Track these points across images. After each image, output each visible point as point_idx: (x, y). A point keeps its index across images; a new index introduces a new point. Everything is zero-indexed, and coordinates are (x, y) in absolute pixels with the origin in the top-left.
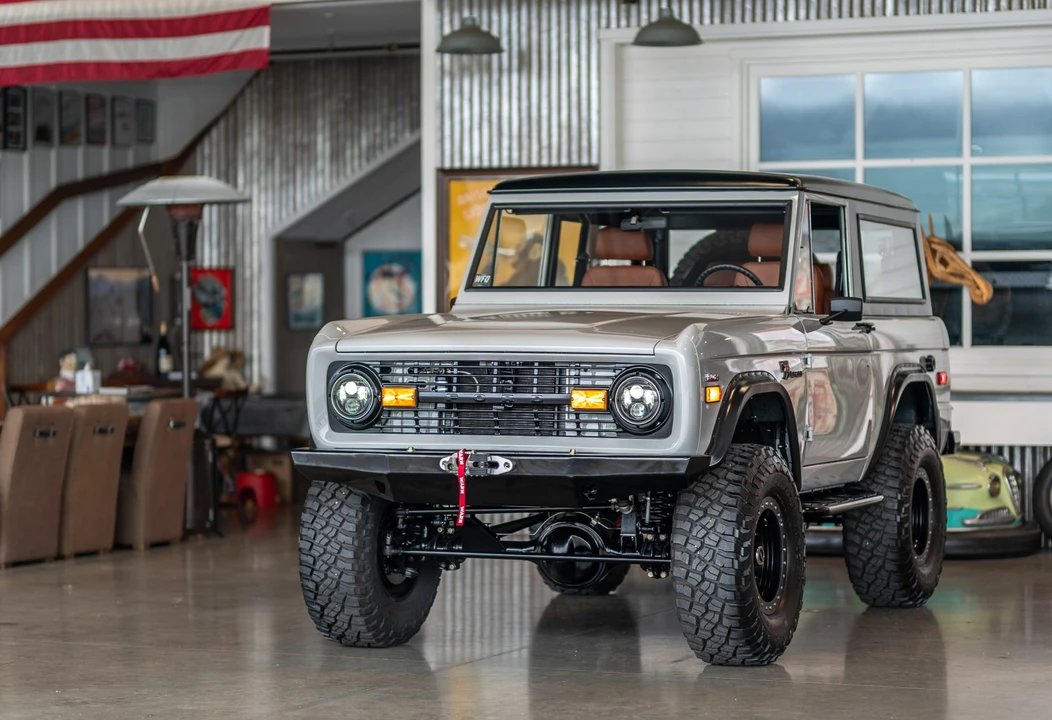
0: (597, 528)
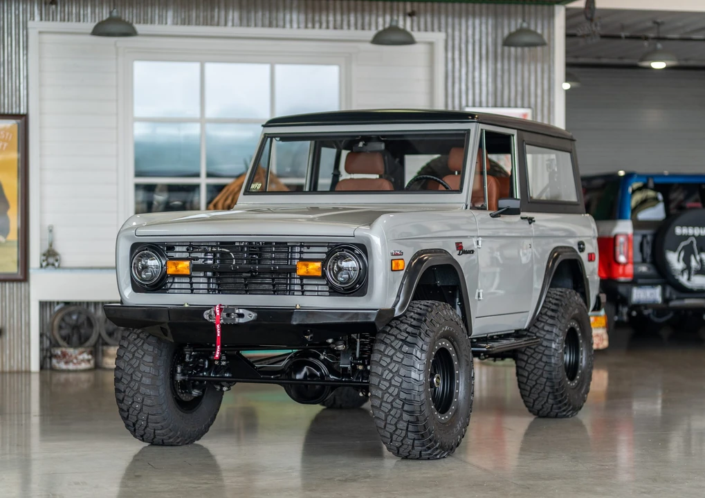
0: (324, 361)
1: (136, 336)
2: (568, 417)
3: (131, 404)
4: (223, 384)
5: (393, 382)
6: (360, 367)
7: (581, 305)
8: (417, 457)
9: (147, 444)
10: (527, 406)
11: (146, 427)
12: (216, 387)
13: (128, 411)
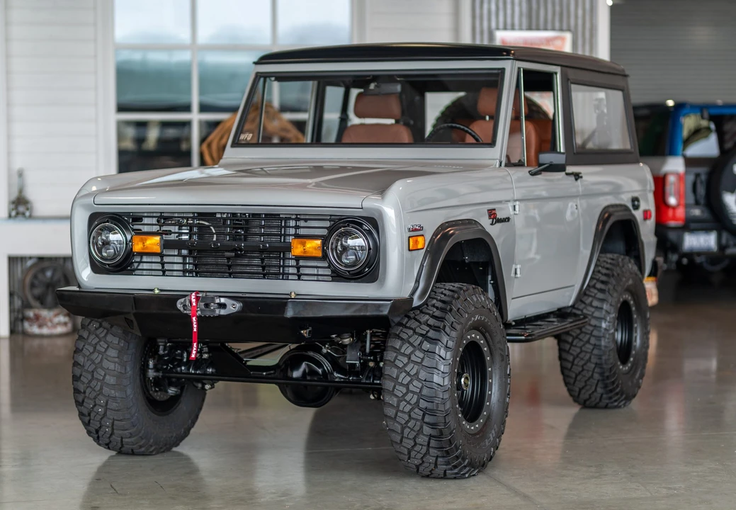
1: (98, 325)
2: (620, 407)
3: (92, 408)
4: (204, 381)
5: (411, 388)
6: (371, 364)
7: (636, 274)
8: (440, 476)
9: (114, 453)
10: (571, 395)
11: (111, 435)
12: (196, 384)
13: (89, 415)
